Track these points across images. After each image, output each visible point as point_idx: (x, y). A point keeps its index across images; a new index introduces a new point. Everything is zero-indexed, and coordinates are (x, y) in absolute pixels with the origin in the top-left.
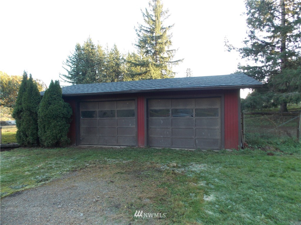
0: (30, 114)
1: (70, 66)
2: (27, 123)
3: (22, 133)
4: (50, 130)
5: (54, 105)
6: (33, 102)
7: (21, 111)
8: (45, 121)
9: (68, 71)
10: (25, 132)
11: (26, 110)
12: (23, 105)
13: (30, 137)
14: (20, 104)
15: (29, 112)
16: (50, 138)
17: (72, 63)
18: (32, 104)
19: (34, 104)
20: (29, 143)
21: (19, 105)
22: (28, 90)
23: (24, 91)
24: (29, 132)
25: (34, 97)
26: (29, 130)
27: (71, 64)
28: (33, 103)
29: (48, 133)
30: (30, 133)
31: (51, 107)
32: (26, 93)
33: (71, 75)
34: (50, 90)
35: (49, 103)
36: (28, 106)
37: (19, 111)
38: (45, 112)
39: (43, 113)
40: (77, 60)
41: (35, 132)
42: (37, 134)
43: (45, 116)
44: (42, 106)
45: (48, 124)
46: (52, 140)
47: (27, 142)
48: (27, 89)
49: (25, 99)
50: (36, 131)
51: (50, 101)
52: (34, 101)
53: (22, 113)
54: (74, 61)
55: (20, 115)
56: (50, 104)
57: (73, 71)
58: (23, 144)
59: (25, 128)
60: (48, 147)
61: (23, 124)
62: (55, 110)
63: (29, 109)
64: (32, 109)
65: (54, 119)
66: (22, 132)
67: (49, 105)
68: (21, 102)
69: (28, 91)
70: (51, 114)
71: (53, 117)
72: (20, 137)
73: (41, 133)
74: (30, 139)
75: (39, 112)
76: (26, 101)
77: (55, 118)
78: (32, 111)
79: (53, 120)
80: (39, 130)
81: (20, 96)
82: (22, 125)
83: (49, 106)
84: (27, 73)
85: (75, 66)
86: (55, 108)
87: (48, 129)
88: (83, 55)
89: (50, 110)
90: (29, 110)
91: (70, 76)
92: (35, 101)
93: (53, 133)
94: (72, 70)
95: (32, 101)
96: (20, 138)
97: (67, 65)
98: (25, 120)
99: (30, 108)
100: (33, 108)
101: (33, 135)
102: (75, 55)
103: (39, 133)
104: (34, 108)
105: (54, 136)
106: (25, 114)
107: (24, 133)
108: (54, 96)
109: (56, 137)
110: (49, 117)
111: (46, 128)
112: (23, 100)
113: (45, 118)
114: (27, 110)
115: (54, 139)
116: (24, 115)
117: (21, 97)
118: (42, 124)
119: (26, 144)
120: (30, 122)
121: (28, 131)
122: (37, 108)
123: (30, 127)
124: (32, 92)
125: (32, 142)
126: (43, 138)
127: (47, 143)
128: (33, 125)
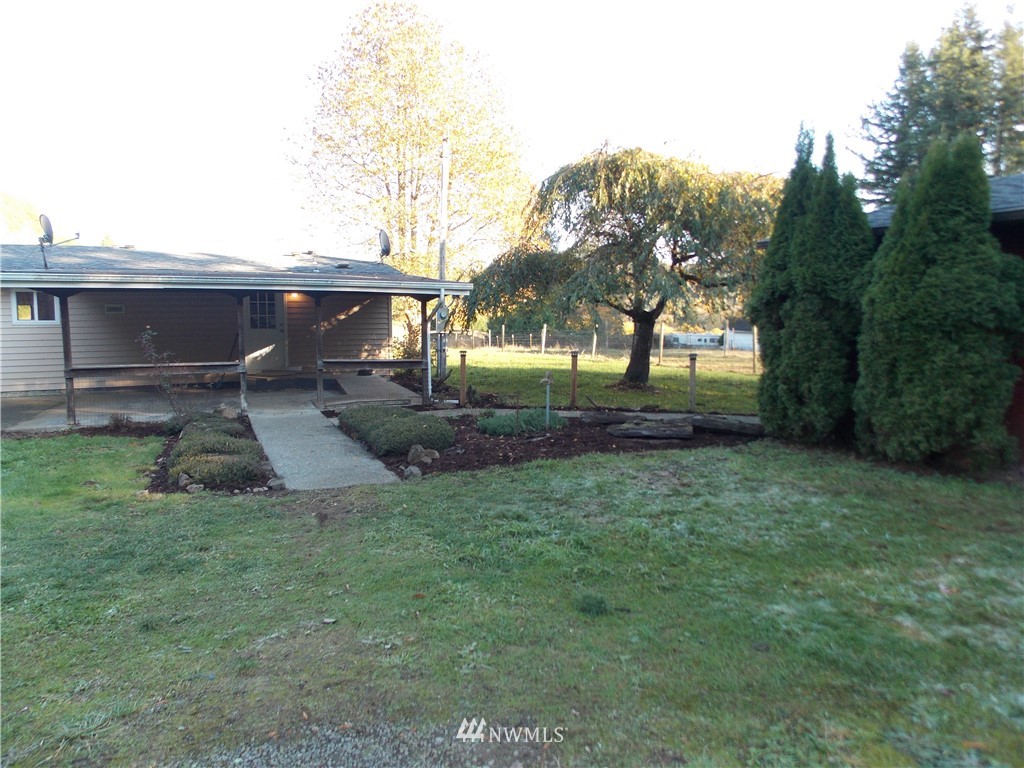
0: (822, 311)
1: (874, 140)
2: (808, 348)
3: (782, 387)
4: (919, 389)
5: (948, 269)
6: (836, 257)
7: (783, 298)
8: (899, 341)
9: (864, 158)
10: (797, 383)
11: (805, 291)
12: (796, 271)
13: (815, 406)
14: (783, 268)
15: (816, 301)
16: (916, 427)
17: (880, 126)
18: (833, 266)
19: (840, 267)
20: (808, 429)
21: (777, 272)
22: (819, 206)
23: (796, 215)
24: (814, 386)
25: (841, 233)
26: (815, 378)
27: (877, 132)
28: (836, 260)
29: (913, 399)
30: (816, 389)
31: (937, 274)
32: (809, 219)
33: (877, 172)
34: (931, 192)
35: (924, 257)
36: (815, 275)
37: (777, 294)
38: (905, 298)
39: (893, 303)
40: (902, 113)
41: (837, 386)
42: (849, 400)
43: (903, 319)
44: (889, 270)
45: (914, 358)
46: (927, 438)
47: (801, 424)
48: (812, 204)
49: (803, 243)
50: (841, 384)
51: (932, 250)
52: (843, 251)
53: (787, 305)
54: (889, 119)
55: (781, 313)
56: (930, 261)
57: (886, 155)
58: (781, 428)
59: (797, 368)
60: (904, 463)
61: (790, 349)
62: (957, 290)
63: (819, 290)
64: (834, 288)
65: (947, 335)
66: (784, 383)
67: (922, 267)
68: (787, 259)
69: (816, 210)
70: (935, 310)
71: (941, 325)
72: (774, 399)
73: (872, 395)
74: (817, 414)
75: (872, 301)
76: (808, 255)
77: (950, 332)
78: (834, 296)
79: (941, 338)
80: (861, 381)
81: (780, 236)
82: (786, 353)
83: (924, 273)
84: (811, 133)
85: (893, 138)
86: (958, 281)
87: (910, 380)
88: (929, 84)
89: (932, 290)
90: (817, 293)
91: (871, 178)
92: (847, 251)
93: (936, 404)
94: (879, 154)
95: (834, 251)
96: (772, 404)
97: (863, 138)
98: (800, 334)
99: (825, 283)
100: (836, 283)
101: (828, 398)
102: (895, 92)
103: (859, 397)
104: (842, 285)
105: (940, 417)
106: (802, 308)
107: (793, 386)
108: (952, 223)
109: (951, 423)
110: (925, 323)
111: (901, 378)
112: (793, 250)
113: (901, 329)
114: (809, 292)
115: (938, 432)
116: (798, 314)
117: (787, 239)
118: (880, 356)
119: (797, 431)
120: (819, 345)
121: (809, 380)
122: (857, 282)
123: (816, 365)
124: (832, 213)
125: (823, 427)
126: (882, 420)
127: (901, 444)
128: (829, 358)
